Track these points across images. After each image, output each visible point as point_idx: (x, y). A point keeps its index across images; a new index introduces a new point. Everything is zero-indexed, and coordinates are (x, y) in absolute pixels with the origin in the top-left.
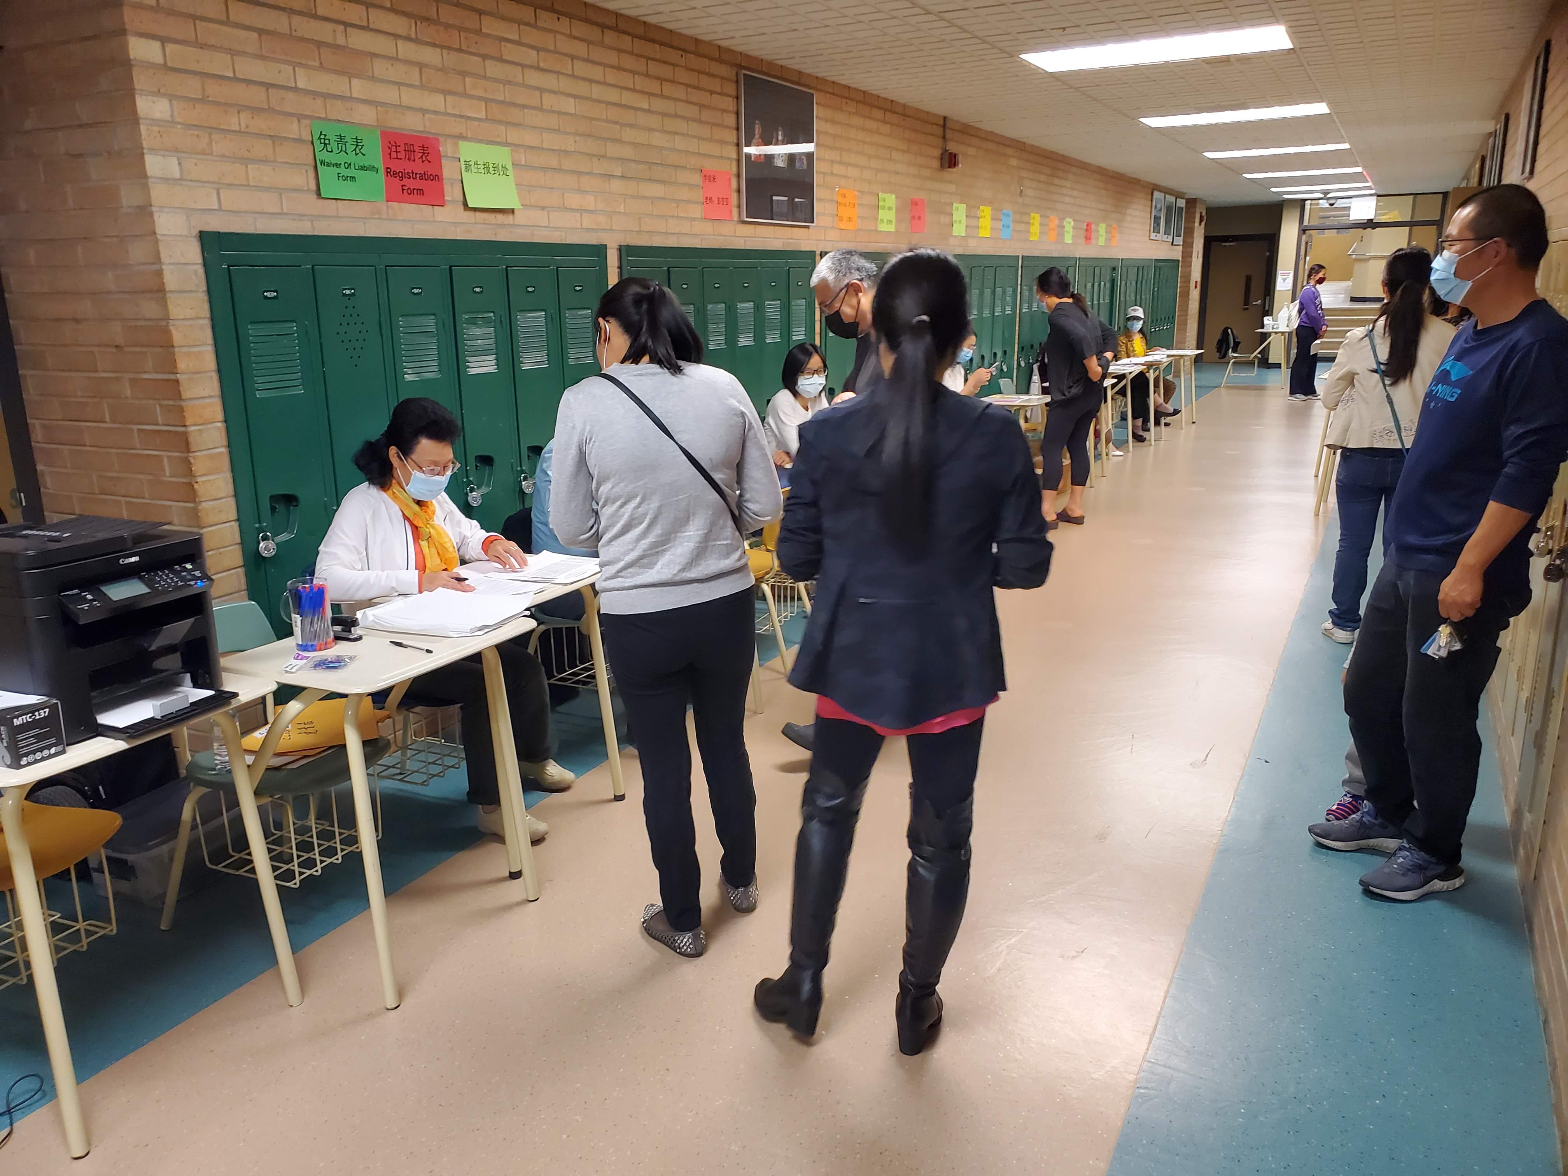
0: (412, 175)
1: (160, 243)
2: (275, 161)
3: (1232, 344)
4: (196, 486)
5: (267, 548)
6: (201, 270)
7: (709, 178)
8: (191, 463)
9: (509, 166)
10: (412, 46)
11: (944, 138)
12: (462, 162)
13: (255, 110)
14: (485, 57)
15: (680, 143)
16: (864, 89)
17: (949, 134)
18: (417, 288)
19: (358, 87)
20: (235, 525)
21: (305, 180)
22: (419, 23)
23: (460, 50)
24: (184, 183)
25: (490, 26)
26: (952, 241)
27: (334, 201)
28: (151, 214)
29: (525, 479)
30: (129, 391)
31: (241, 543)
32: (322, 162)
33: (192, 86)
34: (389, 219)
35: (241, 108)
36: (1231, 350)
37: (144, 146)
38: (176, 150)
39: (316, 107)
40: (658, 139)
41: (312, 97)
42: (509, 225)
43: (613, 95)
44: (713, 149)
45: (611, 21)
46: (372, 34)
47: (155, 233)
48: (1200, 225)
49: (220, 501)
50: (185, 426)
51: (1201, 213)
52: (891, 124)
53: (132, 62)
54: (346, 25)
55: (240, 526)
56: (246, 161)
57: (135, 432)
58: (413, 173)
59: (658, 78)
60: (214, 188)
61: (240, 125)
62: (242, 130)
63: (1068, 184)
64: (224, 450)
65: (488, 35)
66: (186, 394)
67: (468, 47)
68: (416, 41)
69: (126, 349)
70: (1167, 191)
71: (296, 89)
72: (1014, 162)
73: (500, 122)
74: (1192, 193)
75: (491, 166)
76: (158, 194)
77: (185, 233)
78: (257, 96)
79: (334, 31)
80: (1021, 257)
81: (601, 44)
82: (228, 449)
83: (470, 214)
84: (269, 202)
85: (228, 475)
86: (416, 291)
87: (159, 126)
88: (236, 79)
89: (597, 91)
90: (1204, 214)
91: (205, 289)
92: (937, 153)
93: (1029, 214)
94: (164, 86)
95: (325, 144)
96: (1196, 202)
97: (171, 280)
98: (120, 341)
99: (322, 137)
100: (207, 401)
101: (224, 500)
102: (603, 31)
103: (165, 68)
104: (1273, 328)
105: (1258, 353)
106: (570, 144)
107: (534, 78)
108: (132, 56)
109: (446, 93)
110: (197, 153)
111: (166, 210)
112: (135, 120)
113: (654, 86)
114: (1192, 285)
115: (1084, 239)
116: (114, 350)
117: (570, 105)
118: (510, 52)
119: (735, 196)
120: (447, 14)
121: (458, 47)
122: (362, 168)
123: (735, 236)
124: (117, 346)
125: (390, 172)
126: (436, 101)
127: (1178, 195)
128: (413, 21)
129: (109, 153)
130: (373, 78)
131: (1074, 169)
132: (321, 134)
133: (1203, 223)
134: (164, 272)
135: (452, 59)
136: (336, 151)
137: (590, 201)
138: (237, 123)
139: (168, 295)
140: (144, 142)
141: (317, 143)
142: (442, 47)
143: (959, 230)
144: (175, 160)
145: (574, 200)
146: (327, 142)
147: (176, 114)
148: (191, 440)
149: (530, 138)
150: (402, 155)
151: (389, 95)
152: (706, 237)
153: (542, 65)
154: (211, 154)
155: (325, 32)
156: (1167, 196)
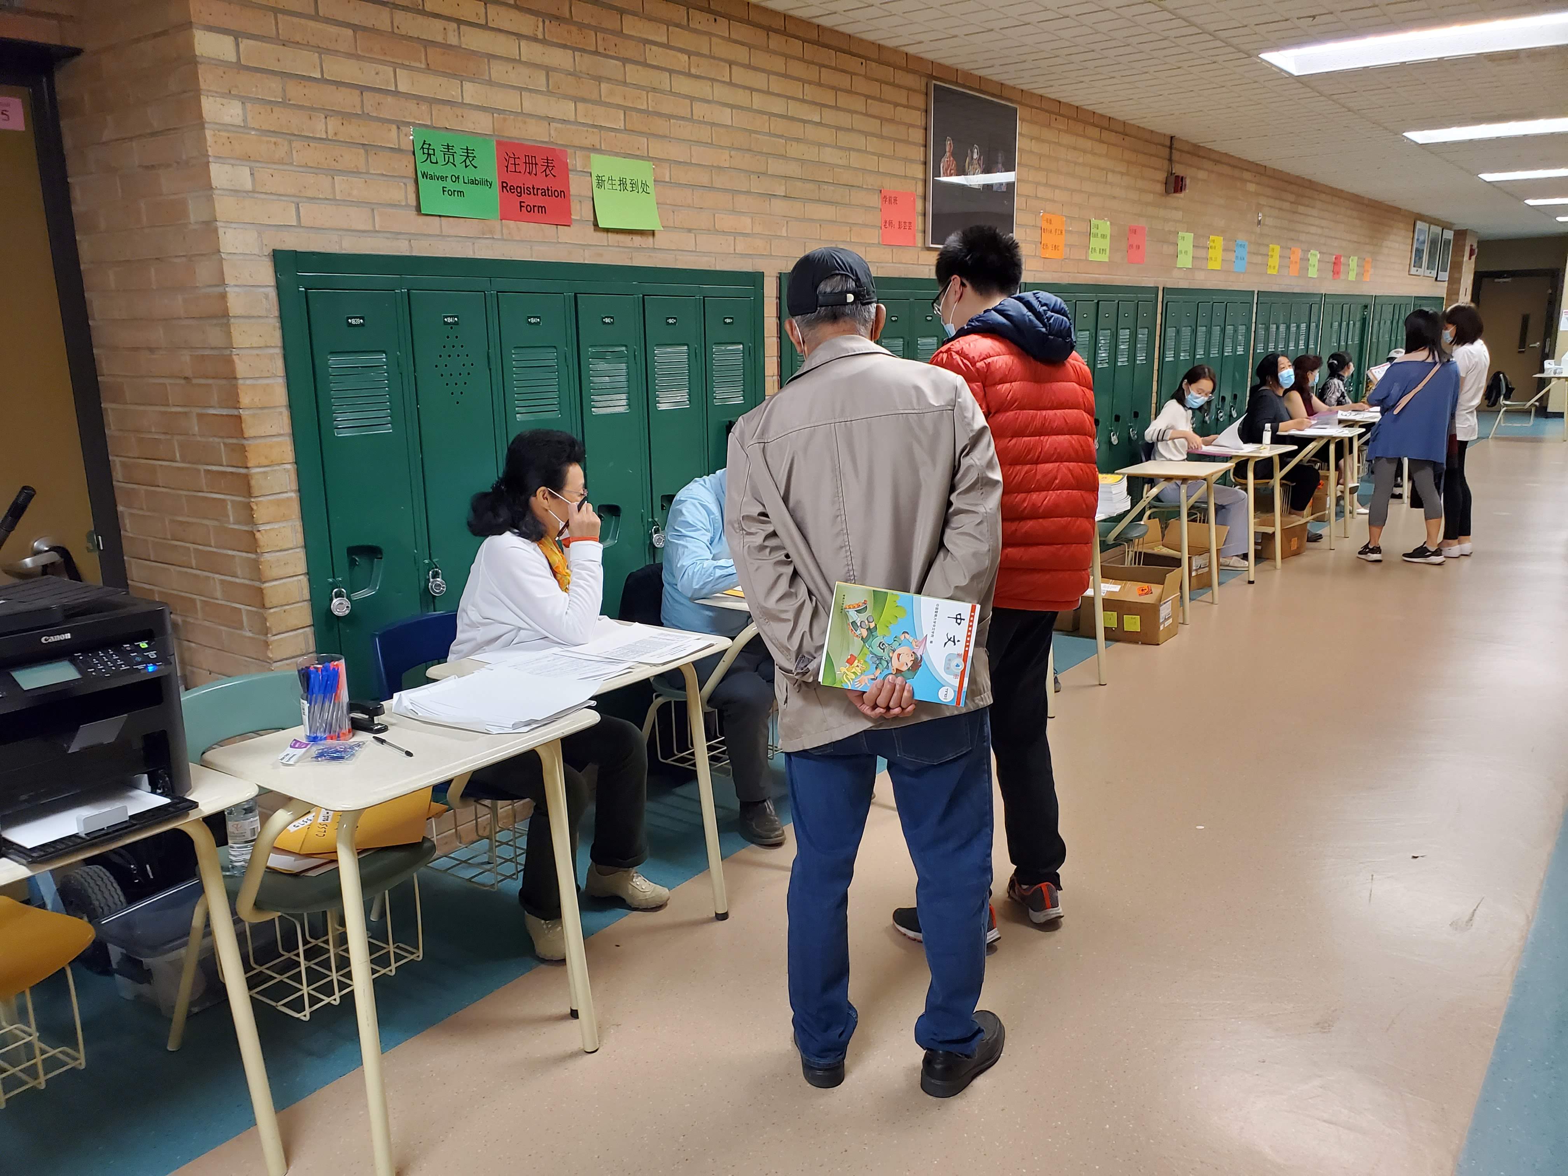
0: (533, 191)
1: (224, 262)
2: (367, 173)
4: (258, 535)
5: (340, 607)
6: (272, 293)
7: (889, 199)
8: (252, 509)
9: (650, 183)
10: (538, 48)
11: (1170, 160)
12: (594, 178)
13: (346, 116)
14: (625, 61)
15: (855, 160)
16: (1077, 104)
17: (1176, 155)
18: (534, 317)
19: (471, 92)
20: (304, 579)
21: (404, 194)
22: (547, 22)
23: (596, 53)
24: (256, 195)
25: (632, 26)
26: (1176, 274)
27: (438, 218)
28: (216, 230)
29: (657, 531)
30: (196, 429)
31: (311, 600)
32: (424, 175)
33: (272, 88)
34: (503, 239)
35: (328, 113)
37: (210, 154)
38: (247, 158)
39: (419, 114)
40: (829, 155)
41: (415, 101)
42: (649, 248)
43: (778, 106)
44: (898, 168)
45: (778, 23)
46: (492, 34)
47: (220, 252)
48: (1470, 259)
49: (286, 552)
50: (247, 468)
51: (1471, 246)
52: (1109, 144)
53: (198, 59)
54: (459, 22)
55: (309, 580)
56: (332, 173)
57: (202, 472)
58: (533, 188)
59: (833, 88)
60: (293, 202)
61: (327, 132)
62: (330, 137)
63: (1315, 212)
64: (293, 495)
65: (630, 37)
66: (249, 432)
67: (605, 49)
68: (544, 42)
69: (195, 381)
70: (1432, 221)
71: (396, 93)
72: (1252, 187)
73: (641, 133)
74: (1462, 223)
75: (628, 182)
76: (224, 207)
77: (256, 251)
78: (347, 100)
79: (445, 29)
80: (1256, 292)
81: (767, 49)
82: (298, 494)
83: (604, 235)
84: (358, 219)
85: (298, 524)
86: (533, 320)
87: (228, 131)
88: (324, 81)
89: (758, 101)
90: (1475, 246)
91: (277, 314)
92: (1162, 176)
93: (1268, 246)
94: (236, 87)
95: (429, 154)
97: (236, 303)
98: (188, 373)
99: (426, 146)
100: (275, 439)
101: (290, 551)
102: (768, 34)
103: (239, 66)
104: (1555, 373)
105: (1536, 401)
106: (723, 158)
107: (683, 85)
108: (197, 53)
109: (576, 100)
110: (275, 163)
111: (233, 225)
112: (200, 123)
113: (828, 97)
115: (1332, 273)
116: (182, 382)
117: (725, 116)
118: (655, 55)
119: (920, 219)
120: (583, 13)
121: (593, 49)
122: (473, 182)
123: (918, 264)
124: (186, 378)
125: (506, 187)
126: (566, 109)
128: (541, 19)
129: (178, 163)
130: (490, 83)
131: (1323, 197)
132: (424, 144)
133: (1474, 257)
134: (228, 294)
135: (585, 62)
136: (441, 161)
137: (745, 223)
138: (324, 129)
139: (232, 320)
140: (209, 149)
141: (418, 153)
142: (574, 49)
143: (1185, 261)
144: (247, 171)
145: (726, 222)
146: (431, 152)
147: (249, 118)
148: (253, 483)
149: (675, 151)
150: (521, 168)
151: (507, 100)
152: (883, 265)
153: (693, 71)
154: (292, 164)
155: (433, 30)
156: (1432, 227)
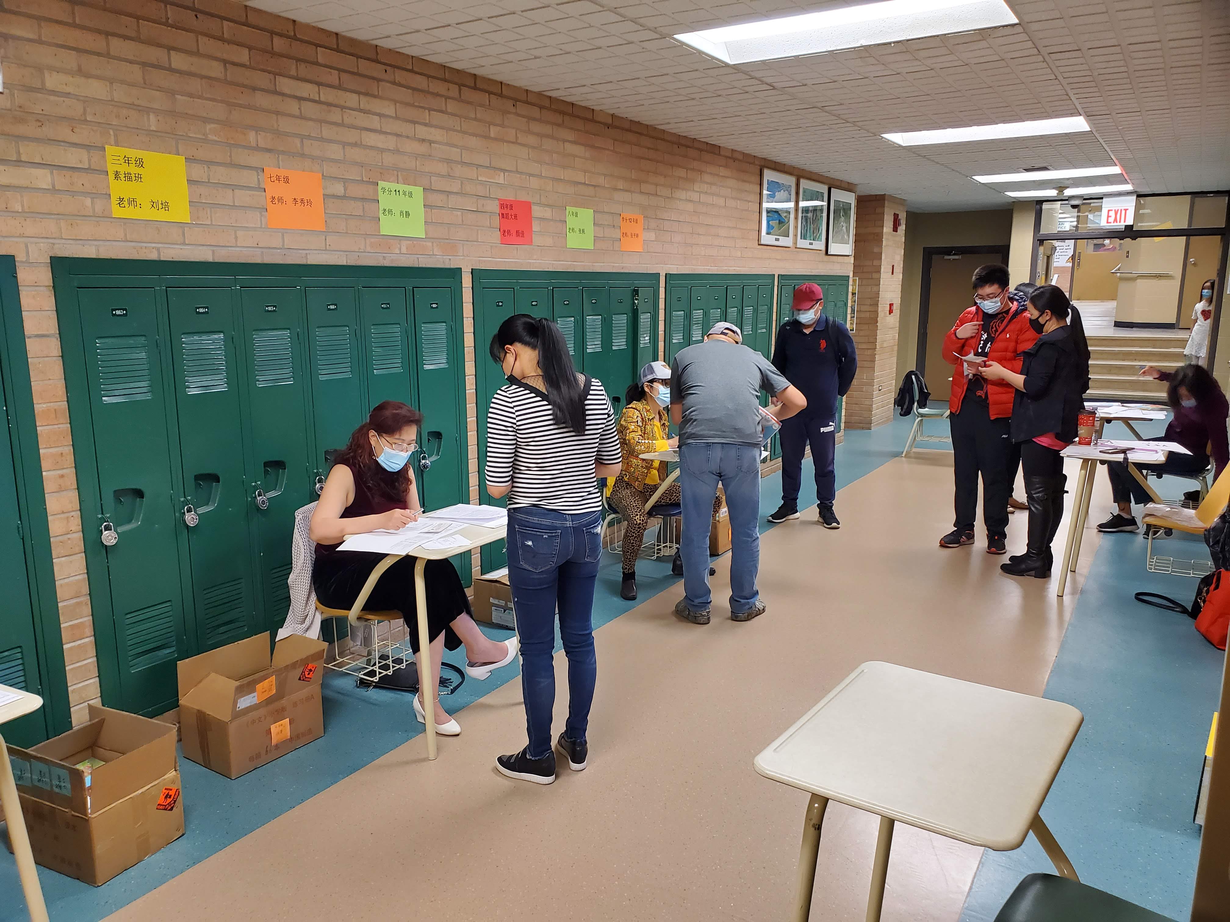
3: (917, 397)
36: (916, 404)
48: (895, 229)
51: (896, 216)
70: (799, 174)
90: (903, 216)
114: (883, 308)
115: (497, 233)
127: (834, 184)
133: (902, 228)
156: (802, 181)
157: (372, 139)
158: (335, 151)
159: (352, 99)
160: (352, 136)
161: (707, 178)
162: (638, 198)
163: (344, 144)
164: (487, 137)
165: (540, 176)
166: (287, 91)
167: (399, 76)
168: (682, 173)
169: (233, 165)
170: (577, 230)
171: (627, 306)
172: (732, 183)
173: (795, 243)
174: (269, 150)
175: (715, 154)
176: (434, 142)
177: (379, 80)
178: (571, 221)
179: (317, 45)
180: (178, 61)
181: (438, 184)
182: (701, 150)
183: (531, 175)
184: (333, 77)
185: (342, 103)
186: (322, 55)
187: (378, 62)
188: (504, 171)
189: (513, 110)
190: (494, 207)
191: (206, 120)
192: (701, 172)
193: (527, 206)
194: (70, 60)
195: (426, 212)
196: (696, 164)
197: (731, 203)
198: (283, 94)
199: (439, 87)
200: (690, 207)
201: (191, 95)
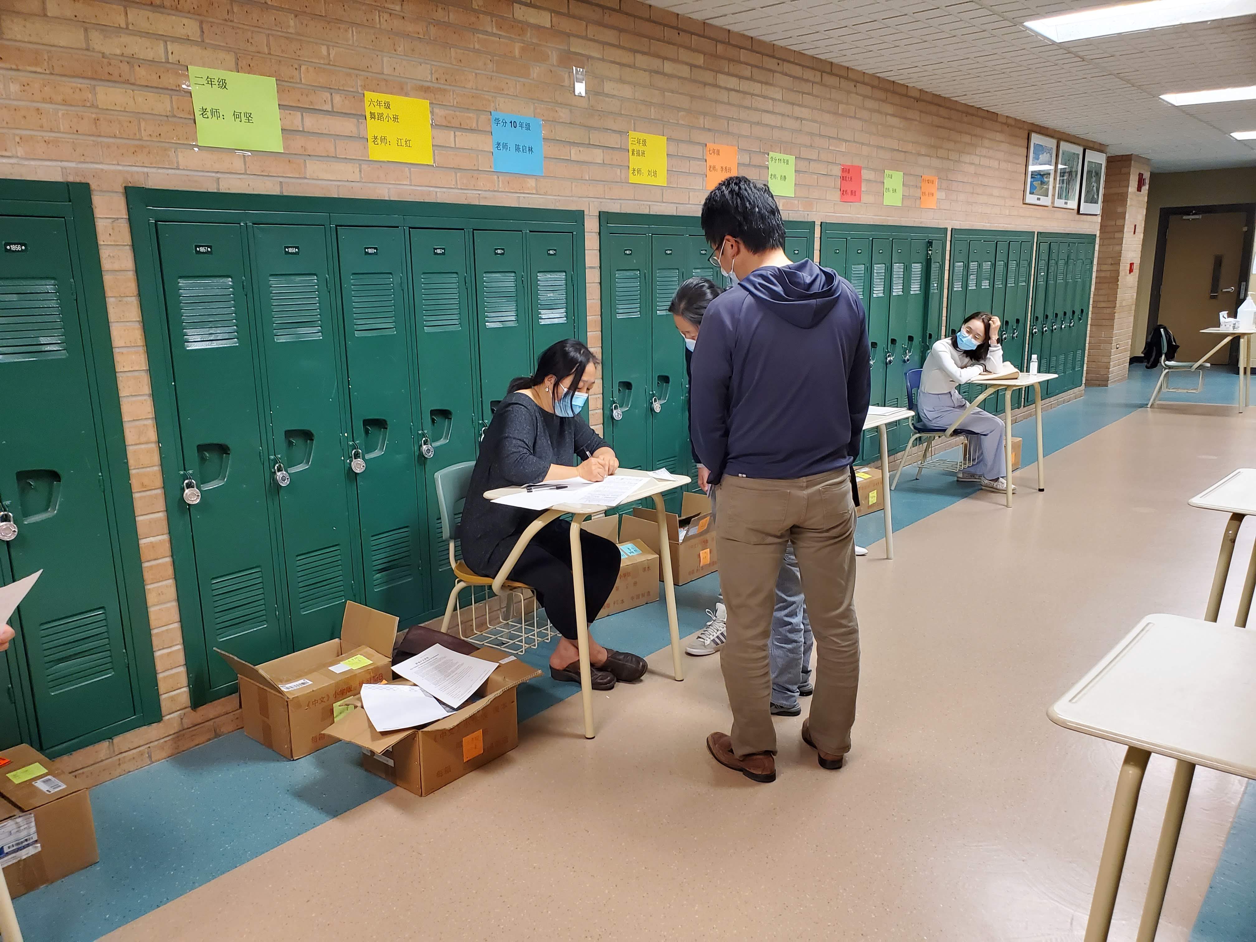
3: (1165, 349)
36: (1163, 357)
48: (1139, 189)
51: (1141, 175)
63: (773, 93)
70: (1060, 137)
74: (1121, 146)
90: (1147, 176)
93: (623, 133)
96: (1131, 160)
104: (1233, 328)
105: (1206, 361)
114: (1124, 267)
115: (839, 193)
127: (1088, 146)
133: (1145, 188)
156: (1062, 144)
157: (768, 119)
158: (745, 129)
159: (756, 88)
160: (755, 116)
161: (986, 143)
162: (936, 162)
163: (752, 123)
164: (836, 114)
165: (868, 145)
166: (722, 84)
167: (787, 67)
168: (967, 139)
169: (691, 142)
170: (891, 190)
171: (922, 257)
172: (1004, 146)
173: (1053, 203)
174: (709, 130)
175: (994, 121)
176: (804, 119)
177: (774, 72)
178: (888, 183)
179: (741, 48)
180: (668, 67)
181: (805, 153)
182: (983, 118)
183: (863, 144)
184: (747, 72)
185: (752, 92)
186: (744, 55)
187: (773, 57)
188: (846, 141)
189: (854, 89)
190: (837, 171)
191: (679, 109)
192: (982, 137)
193: (859, 169)
194: (615, 71)
195: (796, 176)
196: (978, 131)
197: (1004, 165)
198: (720, 87)
199: (809, 74)
200: (972, 169)
201: (672, 92)
